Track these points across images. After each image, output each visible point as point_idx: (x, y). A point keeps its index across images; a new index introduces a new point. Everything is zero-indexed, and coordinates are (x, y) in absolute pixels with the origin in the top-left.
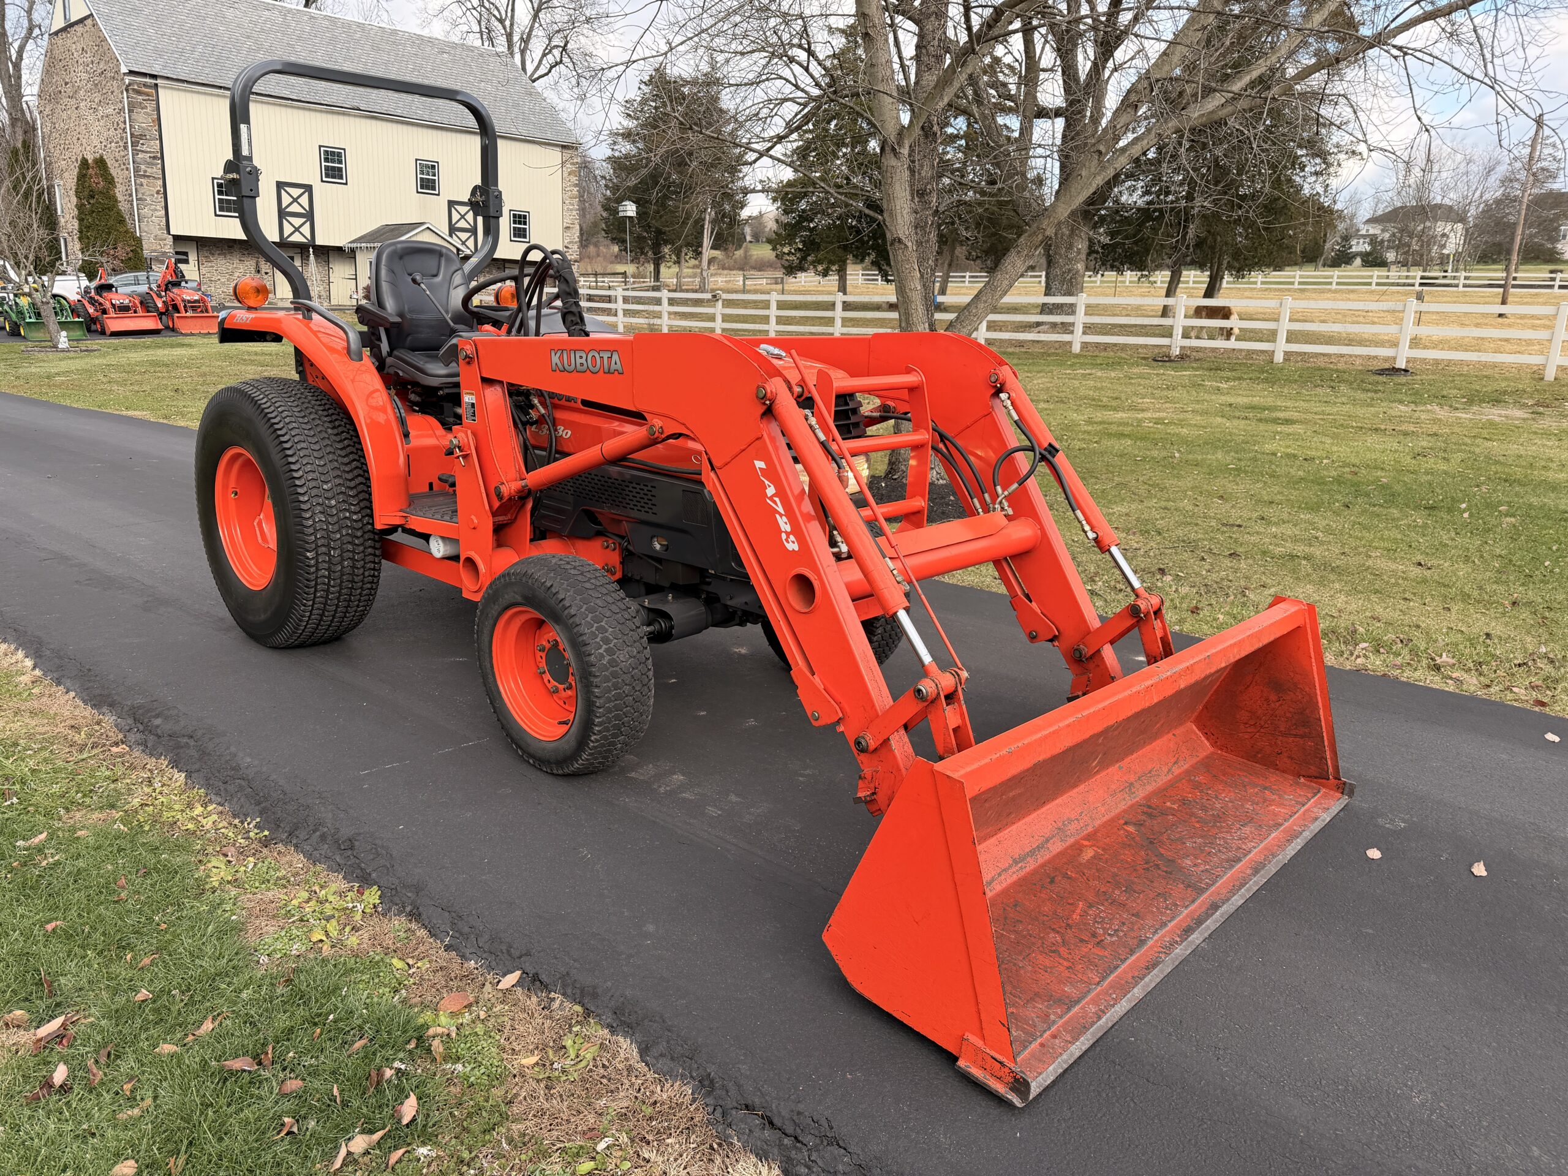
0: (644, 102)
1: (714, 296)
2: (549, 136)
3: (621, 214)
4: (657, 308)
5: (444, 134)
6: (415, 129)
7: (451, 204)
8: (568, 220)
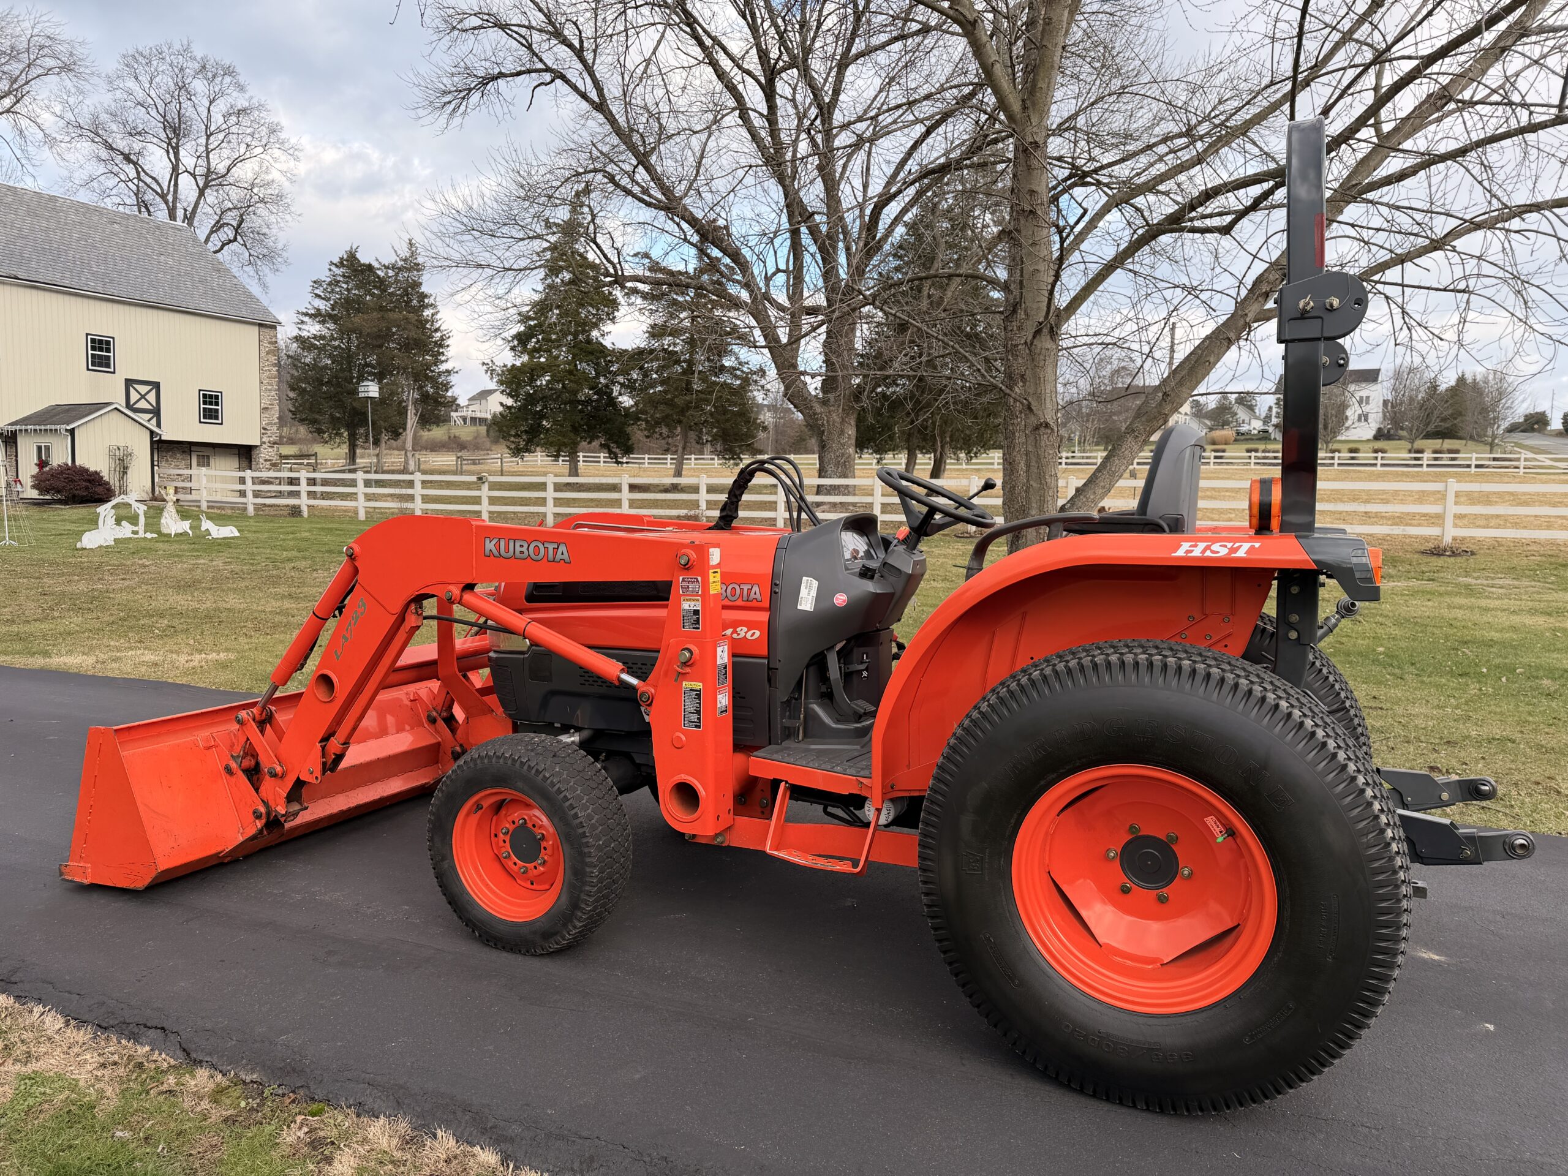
0: (334, 283)
1: (480, 479)
2: (244, 313)
3: (361, 395)
4: (409, 491)
5: (121, 307)
6: (86, 301)
7: (129, 383)
8: (266, 401)
